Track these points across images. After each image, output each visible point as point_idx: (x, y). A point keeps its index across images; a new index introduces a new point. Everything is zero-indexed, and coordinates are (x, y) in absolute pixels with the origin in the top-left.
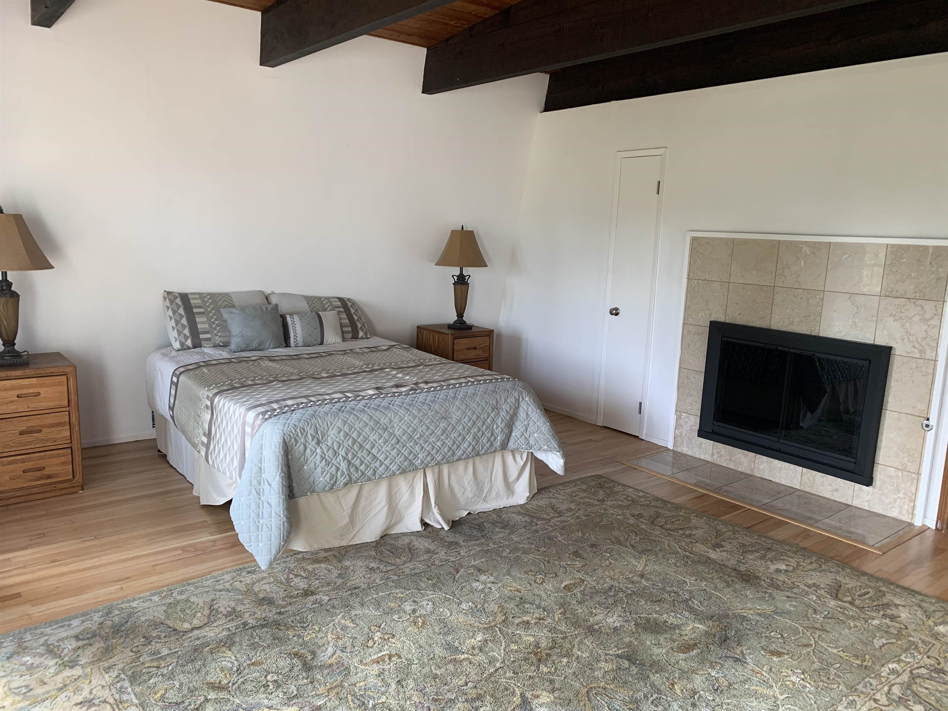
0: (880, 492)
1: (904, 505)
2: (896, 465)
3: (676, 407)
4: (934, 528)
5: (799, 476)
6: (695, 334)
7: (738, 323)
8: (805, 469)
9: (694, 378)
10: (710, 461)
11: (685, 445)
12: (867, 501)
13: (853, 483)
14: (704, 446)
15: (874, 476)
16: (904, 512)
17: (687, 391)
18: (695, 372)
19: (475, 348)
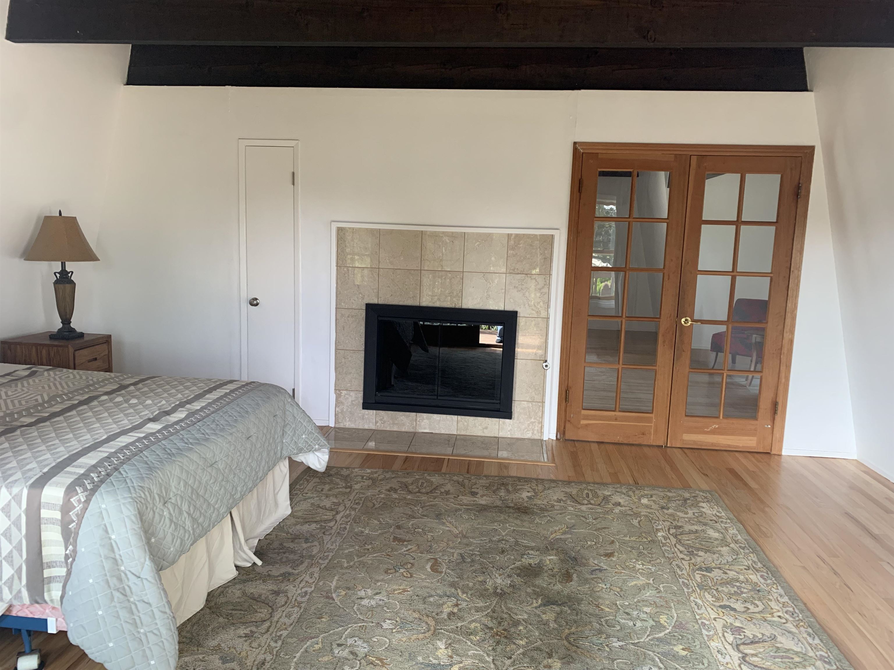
0: (518, 422)
1: (535, 427)
2: (527, 399)
3: (335, 386)
4: (555, 439)
5: (455, 424)
6: (348, 317)
7: (391, 303)
8: (459, 417)
9: (352, 357)
10: (374, 428)
11: (348, 420)
12: (509, 431)
13: (498, 419)
14: (367, 416)
15: (513, 410)
16: (535, 432)
17: (345, 370)
18: (352, 352)
19: (96, 359)
